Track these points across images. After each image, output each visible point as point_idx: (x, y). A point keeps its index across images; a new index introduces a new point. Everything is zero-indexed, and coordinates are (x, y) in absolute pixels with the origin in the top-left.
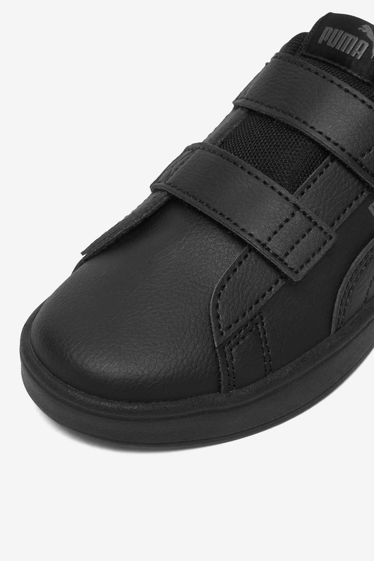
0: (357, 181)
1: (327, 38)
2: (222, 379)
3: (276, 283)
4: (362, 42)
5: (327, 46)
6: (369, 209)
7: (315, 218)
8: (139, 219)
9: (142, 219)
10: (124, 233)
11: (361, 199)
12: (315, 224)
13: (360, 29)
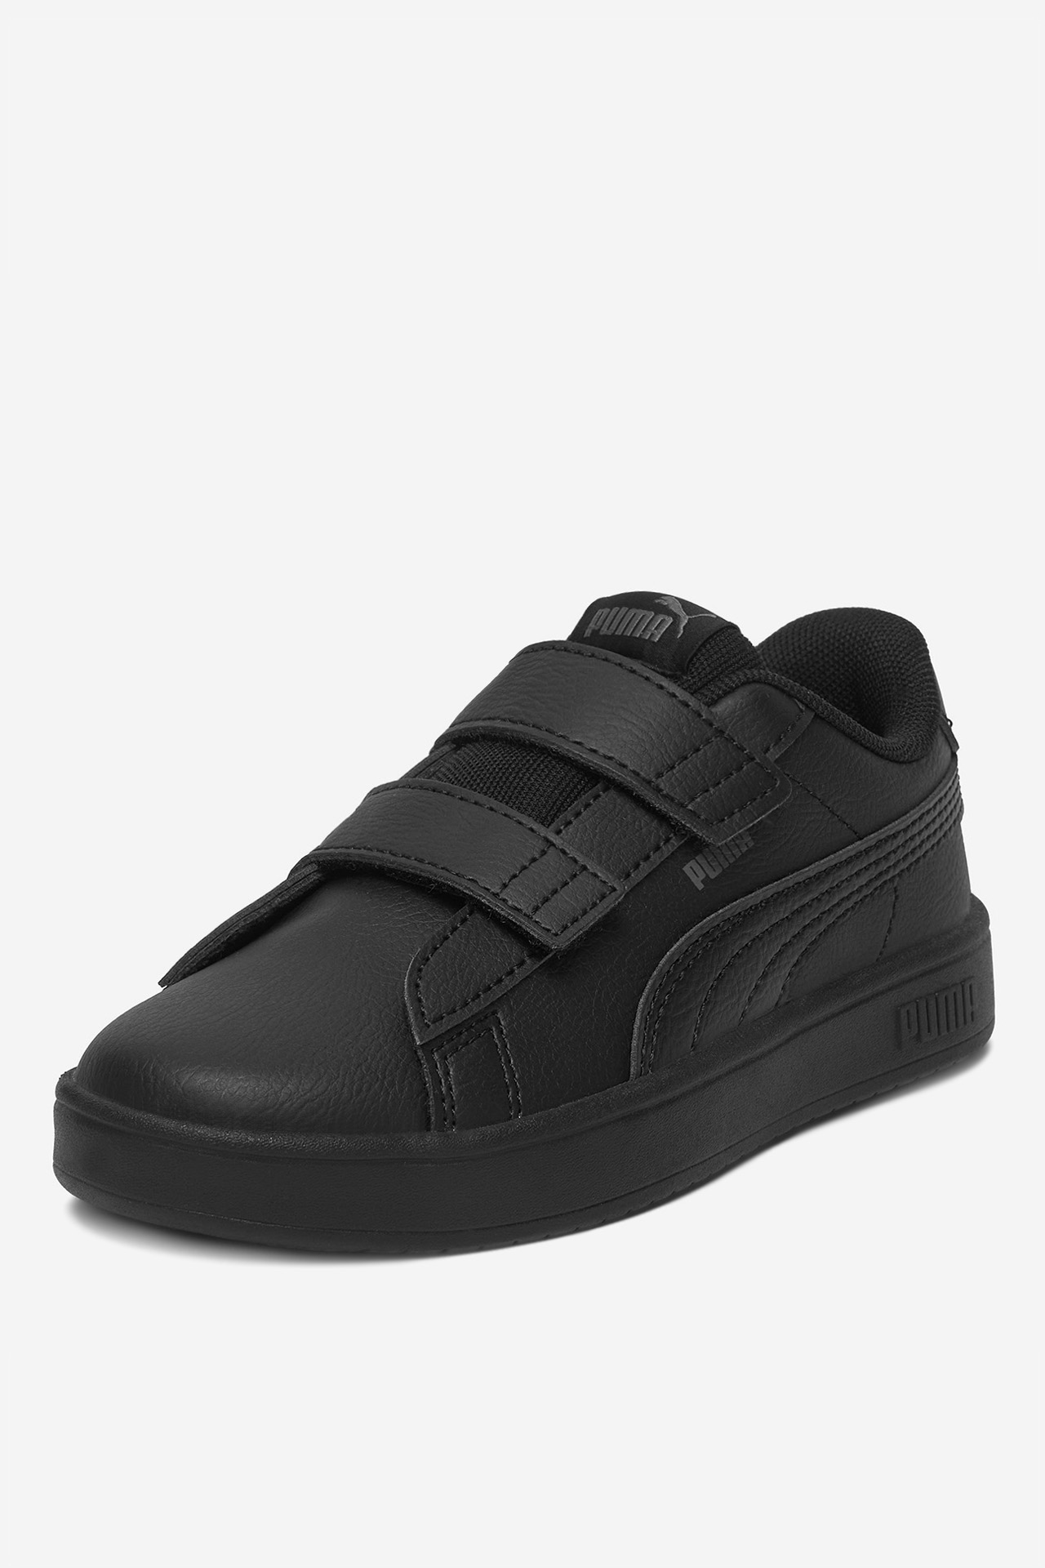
0: (656, 821)
1: (599, 623)
2: (431, 1103)
3: (522, 963)
4: (660, 618)
5: (600, 636)
6: (684, 872)
7: (581, 860)
8: (267, 909)
9: (274, 909)
10: (242, 931)
11: (667, 850)
12: (584, 868)
13: (657, 601)
